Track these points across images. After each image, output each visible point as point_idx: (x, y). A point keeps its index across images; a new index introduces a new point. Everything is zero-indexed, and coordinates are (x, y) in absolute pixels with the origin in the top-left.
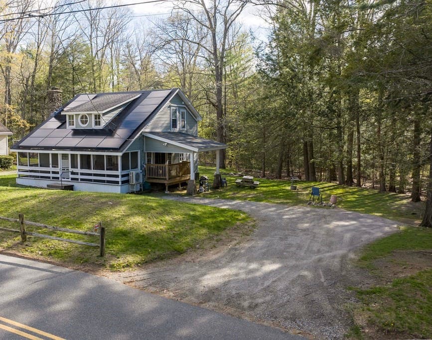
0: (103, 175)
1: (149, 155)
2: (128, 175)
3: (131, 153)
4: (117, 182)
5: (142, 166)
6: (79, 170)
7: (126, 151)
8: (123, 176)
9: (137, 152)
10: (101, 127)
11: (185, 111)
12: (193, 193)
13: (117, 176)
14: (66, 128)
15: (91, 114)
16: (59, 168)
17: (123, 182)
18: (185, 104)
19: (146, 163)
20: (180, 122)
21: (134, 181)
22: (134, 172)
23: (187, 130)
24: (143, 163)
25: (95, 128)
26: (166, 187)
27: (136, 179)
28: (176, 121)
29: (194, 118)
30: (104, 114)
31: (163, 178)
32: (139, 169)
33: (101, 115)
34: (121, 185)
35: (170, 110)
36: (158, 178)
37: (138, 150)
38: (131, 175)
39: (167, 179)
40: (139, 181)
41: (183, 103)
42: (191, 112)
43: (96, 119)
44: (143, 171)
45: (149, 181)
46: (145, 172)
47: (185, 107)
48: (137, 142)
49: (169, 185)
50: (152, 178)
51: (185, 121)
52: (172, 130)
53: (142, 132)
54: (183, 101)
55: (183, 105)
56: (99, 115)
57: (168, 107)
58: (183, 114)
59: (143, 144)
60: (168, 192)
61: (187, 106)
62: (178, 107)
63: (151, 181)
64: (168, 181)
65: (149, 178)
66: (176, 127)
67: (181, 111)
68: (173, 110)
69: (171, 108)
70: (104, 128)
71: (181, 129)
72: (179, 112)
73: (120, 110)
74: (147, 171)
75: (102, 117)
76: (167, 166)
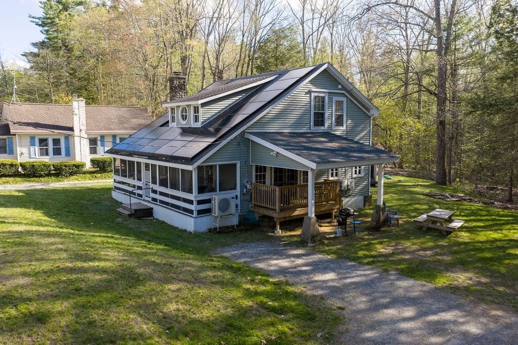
0: (178, 198)
1: (261, 170)
2: (208, 201)
3: (220, 166)
4: (191, 212)
5: (243, 186)
6: (157, 187)
7: (204, 162)
8: (200, 202)
9: (235, 165)
10: (198, 125)
11: (345, 99)
13: (191, 202)
14: (168, 126)
15: (190, 105)
16: (142, 182)
17: (200, 212)
18: (344, 88)
19: (254, 181)
20: (332, 117)
21: (216, 212)
22: (216, 197)
23: (347, 129)
24: (247, 182)
25: (193, 126)
26: (277, 224)
27: (220, 209)
28: (323, 115)
29: (364, 110)
30: (203, 105)
31: (273, 208)
32: (238, 192)
33: (200, 107)
34: (197, 216)
35: (310, 97)
36: (266, 208)
37: (237, 160)
38: (213, 202)
39: (277, 211)
40: (228, 211)
41: (340, 87)
42: (357, 101)
43: (195, 113)
44: (244, 194)
45: (255, 210)
46: (250, 196)
47: (343, 93)
48: (234, 149)
49: (281, 220)
50: (259, 206)
51: (343, 115)
52: (315, 129)
53: (244, 132)
54: (340, 84)
55: (340, 89)
56: (198, 107)
57: (307, 93)
58: (339, 104)
59: (248, 152)
60: (279, 232)
61: (348, 92)
62: (329, 93)
63: (257, 210)
64: (278, 213)
65: (255, 205)
66: (323, 125)
67: (335, 99)
68: (316, 97)
69: (313, 95)
70: (201, 127)
71: (333, 128)
72: (331, 100)
73: (237, 99)
74: (253, 193)
75: (201, 110)
76: (277, 189)
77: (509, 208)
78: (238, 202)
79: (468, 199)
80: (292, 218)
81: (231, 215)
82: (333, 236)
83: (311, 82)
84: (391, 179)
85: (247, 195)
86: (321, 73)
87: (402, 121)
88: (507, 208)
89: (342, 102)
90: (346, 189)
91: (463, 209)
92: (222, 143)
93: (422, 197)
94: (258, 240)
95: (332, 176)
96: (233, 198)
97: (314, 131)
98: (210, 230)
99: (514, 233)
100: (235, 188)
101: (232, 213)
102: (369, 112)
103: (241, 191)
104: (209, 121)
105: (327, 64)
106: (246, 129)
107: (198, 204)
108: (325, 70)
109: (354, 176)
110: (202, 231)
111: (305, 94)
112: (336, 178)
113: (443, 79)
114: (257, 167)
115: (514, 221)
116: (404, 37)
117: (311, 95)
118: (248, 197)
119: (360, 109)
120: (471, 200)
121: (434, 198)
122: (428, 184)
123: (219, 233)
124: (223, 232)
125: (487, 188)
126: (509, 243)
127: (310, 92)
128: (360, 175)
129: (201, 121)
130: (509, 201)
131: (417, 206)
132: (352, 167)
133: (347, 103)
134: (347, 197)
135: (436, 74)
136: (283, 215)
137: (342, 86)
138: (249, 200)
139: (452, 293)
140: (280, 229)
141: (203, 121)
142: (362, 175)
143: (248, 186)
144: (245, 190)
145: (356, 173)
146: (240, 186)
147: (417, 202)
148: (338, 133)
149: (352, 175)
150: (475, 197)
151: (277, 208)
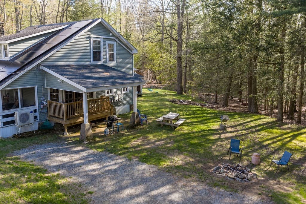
1: (55, 93)
2: (12, 115)
3: (20, 89)
5: (40, 103)
8: (5, 116)
9: (34, 88)
10: (7, 59)
11: (115, 43)
12: (85, 140)
17: (5, 124)
18: (114, 35)
19: (49, 98)
20: (106, 54)
21: (18, 122)
22: (17, 112)
23: (117, 63)
24: (44, 100)
25: (4, 59)
26: (65, 128)
27: (21, 120)
28: (99, 53)
29: (128, 50)
30: (10, 44)
31: (62, 117)
32: (36, 107)
33: (8, 45)
34: (3, 126)
35: (90, 41)
36: (58, 117)
37: (35, 85)
38: (15, 116)
39: (65, 120)
40: (28, 122)
41: (111, 34)
42: (123, 44)
43: (5, 50)
44: (42, 109)
45: (50, 119)
46: (46, 109)
47: (114, 39)
48: (31, 77)
49: (68, 126)
50: (53, 116)
51: (114, 53)
52: (94, 62)
53: (38, 65)
54: (111, 33)
55: (111, 36)
56: (6, 45)
57: (87, 38)
58: (111, 46)
59: (43, 79)
60: (67, 134)
61: (117, 38)
62: (103, 38)
63: (51, 119)
64: (65, 121)
65: (51, 116)
66: (100, 60)
67: (108, 42)
68: (94, 41)
69: (92, 39)
70: (10, 60)
71: (107, 62)
72: (105, 44)
73: (39, 40)
74: (49, 108)
75: (9, 48)
76: (64, 105)
77: (214, 107)
78: (37, 114)
79: (193, 103)
80: (77, 124)
81: (31, 124)
82: (104, 134)
83: (89, 31)
84: (152, 91)
85: (44, 109)
86: (96, 25)
87: (160, 55)
88: (213, 108)
89: (113, 44)
90: (118, 101)
91: (188, 111)
92: (21, 73)
93: (167, 103)
94: (49, 141)
95: (108, 93)
96: (31, 112)
97: (94, 64)
98: (14, 136)
99: (213, 125)
100: (34, 105)
101: (31, 122)
102: (132, 52)
103: (39, 106)
104: (16, 56)
105: (101, 19)
106: (40, 63)
107: (3, 118)
108: (100, 23)
109: (123, 92)
110: (8, 136)
111: (86, 39)
112: (111, 94)
113: (181, 31)
114: (51, 89)
115: (215, 117)
116: (161, 4)
117: (90, 39)
118: (45, 111)
119: (126, 49)
120: (194, 104)
121: (174, 103)
122: (173, 93)
123: (21, 137)
124: (24, 137)
125: (206, 95)
126: (209, 132)
127: (89, 38)
128: (127, 92)
129: (10, 56)
130: (215, 103)
131: (163, 110)
132: (121, 88)
133: (117, 45)
134: (119, 106)
135: (176, 28)
136: (69, 122)
137: (113, 34)
138: (46, 112)
139: (167, 172)
140: (67, 132)
141: (11, 56)
142: (128, 92)
143: (44, 103)
144: (42, 106)
145: (124, 91)
146: (38, 103)
147: (163, 107)
148: (111, 65)
149: (121, 92)
150: (197, 101)
151: (64, 118)
